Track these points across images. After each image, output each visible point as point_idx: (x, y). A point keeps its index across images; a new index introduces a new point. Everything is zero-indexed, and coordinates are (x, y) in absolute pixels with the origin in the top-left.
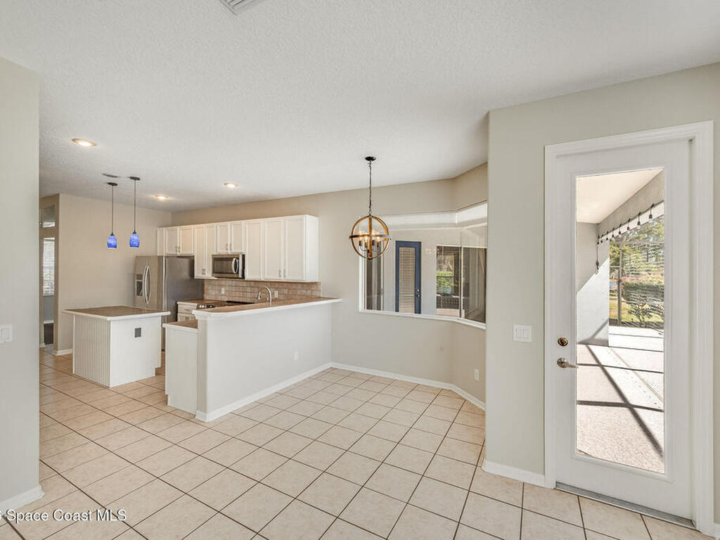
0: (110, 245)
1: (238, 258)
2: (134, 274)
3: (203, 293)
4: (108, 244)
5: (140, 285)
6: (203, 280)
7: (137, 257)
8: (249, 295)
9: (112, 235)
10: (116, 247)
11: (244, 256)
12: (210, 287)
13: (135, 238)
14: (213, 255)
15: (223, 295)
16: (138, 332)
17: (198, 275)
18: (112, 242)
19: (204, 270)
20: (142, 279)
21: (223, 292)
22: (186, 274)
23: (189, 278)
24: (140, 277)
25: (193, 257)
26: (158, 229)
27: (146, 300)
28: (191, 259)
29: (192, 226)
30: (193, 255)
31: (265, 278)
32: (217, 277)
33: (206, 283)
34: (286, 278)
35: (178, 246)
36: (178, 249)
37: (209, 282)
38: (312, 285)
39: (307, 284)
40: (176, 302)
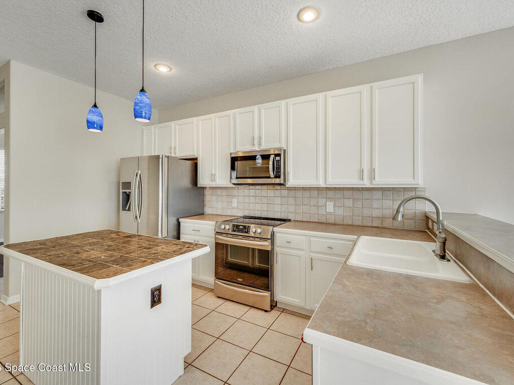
0: (90, 124)
2: (119, 182)
5: (127, 197)
6: (204, 188)
7: (121, 159)
9: (95, 106)
10: (101, 128)
11: (284, 151)
12: (214, 198)
14: (231, 154)
16: (156, 297)
17: (202, 182)
18: (95, 118)
19: (215, 175)
20: (129, 189)
21: (235, 204)
22: (186, 182)
23: (191, 185)
25: (196, 159)
26: (144, 127)
27: (136, 217)
28: (194, 162)
29: (195, 119)
30: (195, 157)
31: (327, 183)
32: (234, 184)
33: (207, 193)
34: (374, 182)
35: (173, 147)
36: (173, 150)
37: (213, 190)
38: (407, 192)
39: (396, 191)
40: (178, 220)
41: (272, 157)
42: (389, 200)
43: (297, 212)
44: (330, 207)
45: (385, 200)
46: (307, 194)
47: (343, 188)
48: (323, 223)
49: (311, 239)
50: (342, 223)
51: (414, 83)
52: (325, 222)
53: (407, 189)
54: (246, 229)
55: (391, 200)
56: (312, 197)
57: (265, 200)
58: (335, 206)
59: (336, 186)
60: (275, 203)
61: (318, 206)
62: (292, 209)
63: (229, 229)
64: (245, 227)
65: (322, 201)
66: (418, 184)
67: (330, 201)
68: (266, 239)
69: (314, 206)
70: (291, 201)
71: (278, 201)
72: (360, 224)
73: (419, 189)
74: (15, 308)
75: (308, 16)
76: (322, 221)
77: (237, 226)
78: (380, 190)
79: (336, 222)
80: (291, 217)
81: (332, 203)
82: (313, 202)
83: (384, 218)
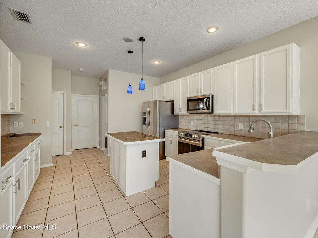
0: (129, 92)
1: (209, 98)
2: (142, 113)
3: (178, 124)
4: (128, 91)
5: (145, 119)
6: (178, 115)
7: (143, 103)
8: (213, 126)
9: (130, 85)
10: (132, 93)
11: (212, 96)
12: (183, 120)
13: (143, 83)
14: (187, 98)
15: (191, 126)
16: (144, 154)
17: (176, 112)
18: (130, 90)
19: (181, 109)
20: (146, 115)
21: (192, 124)
22: (169, 112)
23: (171, 114)
24: (145, 114)
25: (173, 101)
26: (153, 87)
27: (148, 128)
28: (172, 102)
29: (173, 81)
30: (173, 100)
31: (235, 112)
32: (189, 113)
33: (180, 117)
34: (261, 112)
35: (164, 96)
36: (164, 97)
37: (183, 116)
38: (291, 118)
39: (283, 117)
40: (164, 130)
41: (205, 99)
42: (279, 123)
43: (224, 128)
44: (241, 126)
45: (276, 123)
46: (228, 119)
47: (249, 115)
48: (237, 136)
49: (221, 142)
50: (248, 136)
51: (286, 49)
52: (238, 135)
53: (291, 116)
54: (190, 135)
55: (280, 123)
56: (231, 121)
57: (206, 122)
58: (244, 126)
59: (245, 114)
60: (212, 123)
61: (234, 126)
62: (220, 127)
63: (183, 135)
64: (190, 134)
65: (236, 123)
66: (290, 113)
67: (242, 123)
68: (199, 141)
69: (233, 125)
70: (220, 122)
71: (213, 122)
72: (260, 137)
73: (300, 116)
74: (109, 157)
75: (212, 30)
76: (237, 135)
77: (187, 134)
78: (273, 117)
79: (245, 136)
80: (220, 131)
81: (243, 124)
82: (232, 123)
83: (276, 134)
